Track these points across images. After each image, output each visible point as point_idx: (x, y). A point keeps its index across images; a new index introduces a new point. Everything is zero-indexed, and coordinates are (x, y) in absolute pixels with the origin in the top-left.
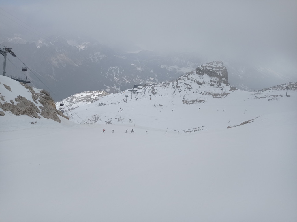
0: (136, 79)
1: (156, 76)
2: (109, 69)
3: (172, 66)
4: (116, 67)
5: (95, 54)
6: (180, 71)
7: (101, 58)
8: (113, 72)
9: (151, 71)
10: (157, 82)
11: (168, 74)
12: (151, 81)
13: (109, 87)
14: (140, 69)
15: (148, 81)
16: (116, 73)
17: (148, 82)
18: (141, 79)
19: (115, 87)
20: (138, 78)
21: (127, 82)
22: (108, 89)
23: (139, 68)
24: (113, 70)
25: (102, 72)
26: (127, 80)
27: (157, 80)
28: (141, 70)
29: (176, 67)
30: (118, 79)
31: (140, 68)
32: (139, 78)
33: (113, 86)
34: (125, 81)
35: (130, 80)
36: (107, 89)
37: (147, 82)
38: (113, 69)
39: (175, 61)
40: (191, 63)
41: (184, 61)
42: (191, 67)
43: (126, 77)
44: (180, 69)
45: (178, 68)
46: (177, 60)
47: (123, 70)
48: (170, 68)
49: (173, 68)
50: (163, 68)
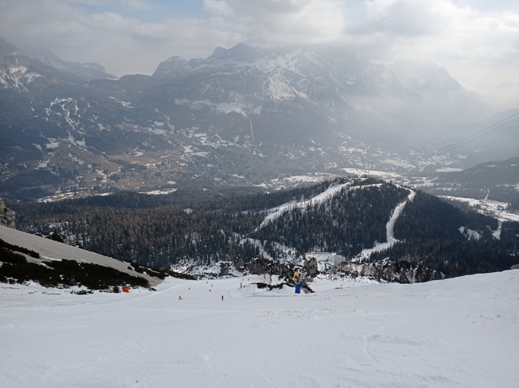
0: (124, 124)
2: (52, 104)
3: (198, 100)
4: (71, 99)
5: (14, 70)
6: (218, 109)
7: (29, 81)
8: (63, 109)
9: (155, 110)
10: (173, 130)
11: (193, 115)
12: (160, 127)
13: (55, 140)
14: (130, 106)
15: (152, 127)
16: (72, 112)
17: (153, 129)
18: (135, 124)
19: (71, 139)
20: (127, 122)
21: (102, 128)
22: (53, 143)
23: (125, 104)
24: (63, 106)
25: (33, 110)
26: (100, 125)
27: (172, 127)
28: (132, 107)
29: (208, 102)
30: (78, 123)
31: (129, 103)
32: (130, 123)
33: (66, 136)
34: (97, 126)
35: (109, 126)
36: (49, 143)
37: (150, 130)
38: (62, 103)
39: (205, 91)
40: (237, 94)
41: (223, 90)
42: (239, 102)
43: (98, 119)
44: (217, 106)
45: (213, 104)
46: (209, 89)
47: (89, 106)
48: (196, 104)
49: (201, 104)
50: (180, 104)
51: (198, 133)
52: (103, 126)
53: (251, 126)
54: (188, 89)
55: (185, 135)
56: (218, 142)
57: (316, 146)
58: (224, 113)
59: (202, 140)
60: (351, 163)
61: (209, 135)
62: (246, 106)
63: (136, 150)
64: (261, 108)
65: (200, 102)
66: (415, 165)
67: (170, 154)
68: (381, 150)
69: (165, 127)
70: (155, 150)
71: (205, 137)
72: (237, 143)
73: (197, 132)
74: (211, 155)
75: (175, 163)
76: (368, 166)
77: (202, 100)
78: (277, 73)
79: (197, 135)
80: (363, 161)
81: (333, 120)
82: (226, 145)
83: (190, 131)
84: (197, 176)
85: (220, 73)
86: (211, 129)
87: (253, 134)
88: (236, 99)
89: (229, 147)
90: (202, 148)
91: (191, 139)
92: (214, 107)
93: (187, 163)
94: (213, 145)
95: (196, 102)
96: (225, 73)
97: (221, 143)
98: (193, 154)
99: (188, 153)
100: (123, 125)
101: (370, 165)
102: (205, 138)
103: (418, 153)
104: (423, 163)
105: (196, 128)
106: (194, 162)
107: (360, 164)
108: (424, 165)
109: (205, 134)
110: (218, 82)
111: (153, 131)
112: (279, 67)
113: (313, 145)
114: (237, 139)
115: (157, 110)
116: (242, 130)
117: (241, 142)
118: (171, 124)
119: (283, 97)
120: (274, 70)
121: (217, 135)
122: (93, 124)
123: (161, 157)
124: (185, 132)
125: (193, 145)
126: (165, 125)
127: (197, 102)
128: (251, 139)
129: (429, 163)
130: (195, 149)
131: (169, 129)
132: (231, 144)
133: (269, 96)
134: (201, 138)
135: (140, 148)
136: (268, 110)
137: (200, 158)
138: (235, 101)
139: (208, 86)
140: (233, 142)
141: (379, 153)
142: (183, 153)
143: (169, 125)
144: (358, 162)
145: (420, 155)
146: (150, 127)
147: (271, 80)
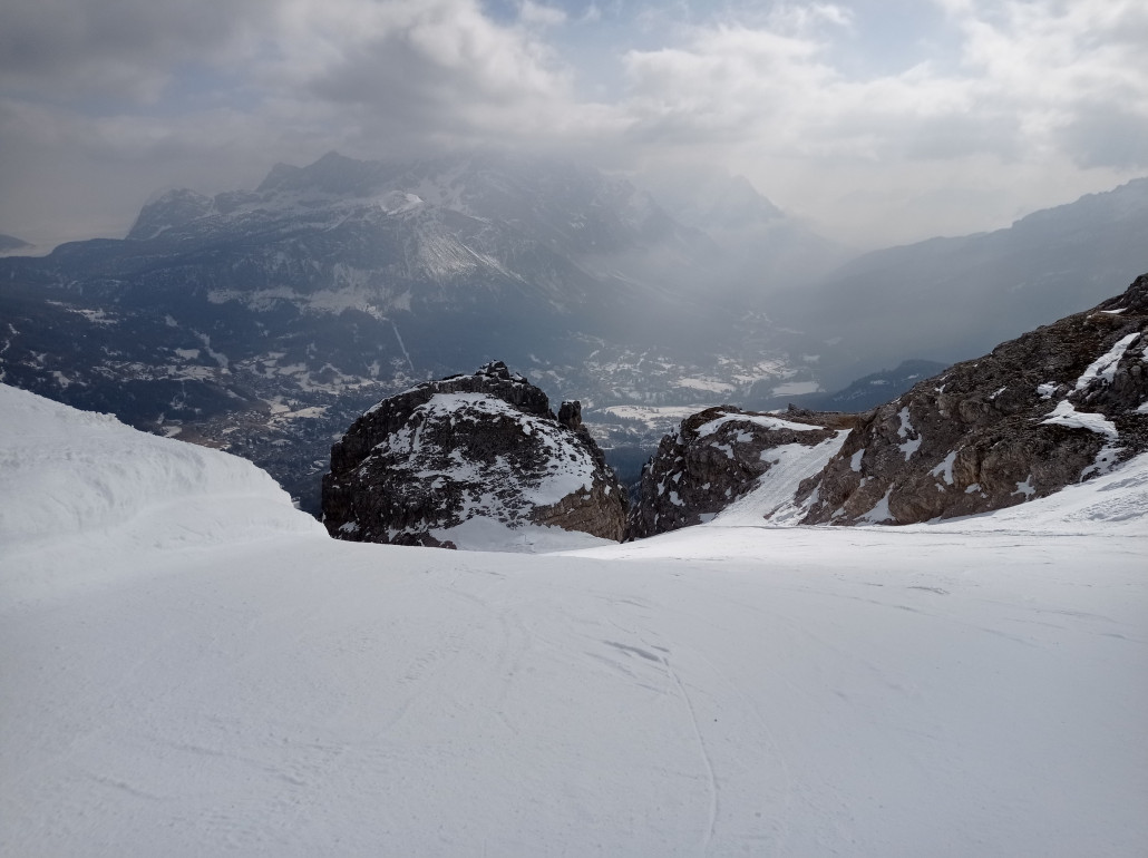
0: (109, 363)
1: (206, 339)
3: (262, 290)
6: (312, 305)
9: (165, 321)
10: (226, 364)
11: (259, 324)
12: (192, 362)
14: (106, 318)
15: (174, 363)
17: (179, 369)
18: (134, 361)
20: (113, 359)
23: (92, 315)
26: (57, 374)
27: (220, 357)
28: (111, 321)
29: (287, 293)
31: (101, 313)
32: (122, 359)
35: (78, 374)
37: (172, 370)
39: (275, 268)
40: (351, 269)
41: (316, 264)
42: (357, 285)
43: (46, 359)
44: (308, 298)
45: (298, 296)
46: (284, 264)
47: (15, 332)
48: (260, 300)
49: (273, 298)
50: (222, 302)
51: (285, 365)
52: (67, 375)
53: (399, 338)
54: (235, 266)
55: (255, 372)
56: (337, 381)
57: (543, 368)
58: (329, 314)
59: (299, 380)
60: (617, 395)
61: (313, 366)
62: (374, 294)
63: (159, 422)
64: (410, 296)
65: (268, 292)
66: (733, 384)
67: (241, 420)
68: (666, 362)
69: (205, 360)
70: (204, 417)
71: (306, 372)
72: (379, 378)
73: (282, 363)
74: (334, 411)
75: (261, 441)
76: (651, 397)
77: (270, 288)
78: (431, 219)
79: (286, 371)
80: (638, 388)
81: (560, 307)
82: (356, 387)
83: (267, 363)
84: (321, 465)
85: (301, 226)
86: (312, 352)
87: (407, 355)
88: (350, 281)
89: (366, 389)
90: (309, 400)
91: (273, 381)
92: (304, 301)
93: (287, 437)
94: (327, 388)
95: (257, 295)
96: (312, 225)
97: (343, 382)
98: (292, 415)
99: (281, 414)
100: (106, 366)
101: (654, 395)
102: (307, 376)
103: (732, 360)
104: (747, 379)
105: (277, 355)
106: (301, 433)
107: (635, 395)
108: (749, 383)
109: (302, 367)
110: (302, 246)
111: (181, 373)
112: (432, 207)
113: (536, 366)
114: (375, 369)
115: (171, 322)
116: (381, 348)
117: (386, 375)
118: (216, 351)
119: (451, 270)
120: (424, 212)
121: (329, 365)
122: (41, 374)
123: (224, 431)
124: (254, 366)
125: (283, 394)
126: (204, 355)
127: (261, 294)
128: (406, 366)
129: (757, 377)
130: (292, 402)
131: (214, 363)
132: (366, 383)
133: (422, 270)
134: (297, 376)
135: (167, 416)
136: (425, 300)
137: (311, 422)
138: (348, 285)
139: (280, 257)
140: (369, 378)
141: (664, 369)
142: (268, 415)
143: (212, 354)
144: (631, 391)
145: (738, 363)
146: (170, 363)
147: (421, 235)
